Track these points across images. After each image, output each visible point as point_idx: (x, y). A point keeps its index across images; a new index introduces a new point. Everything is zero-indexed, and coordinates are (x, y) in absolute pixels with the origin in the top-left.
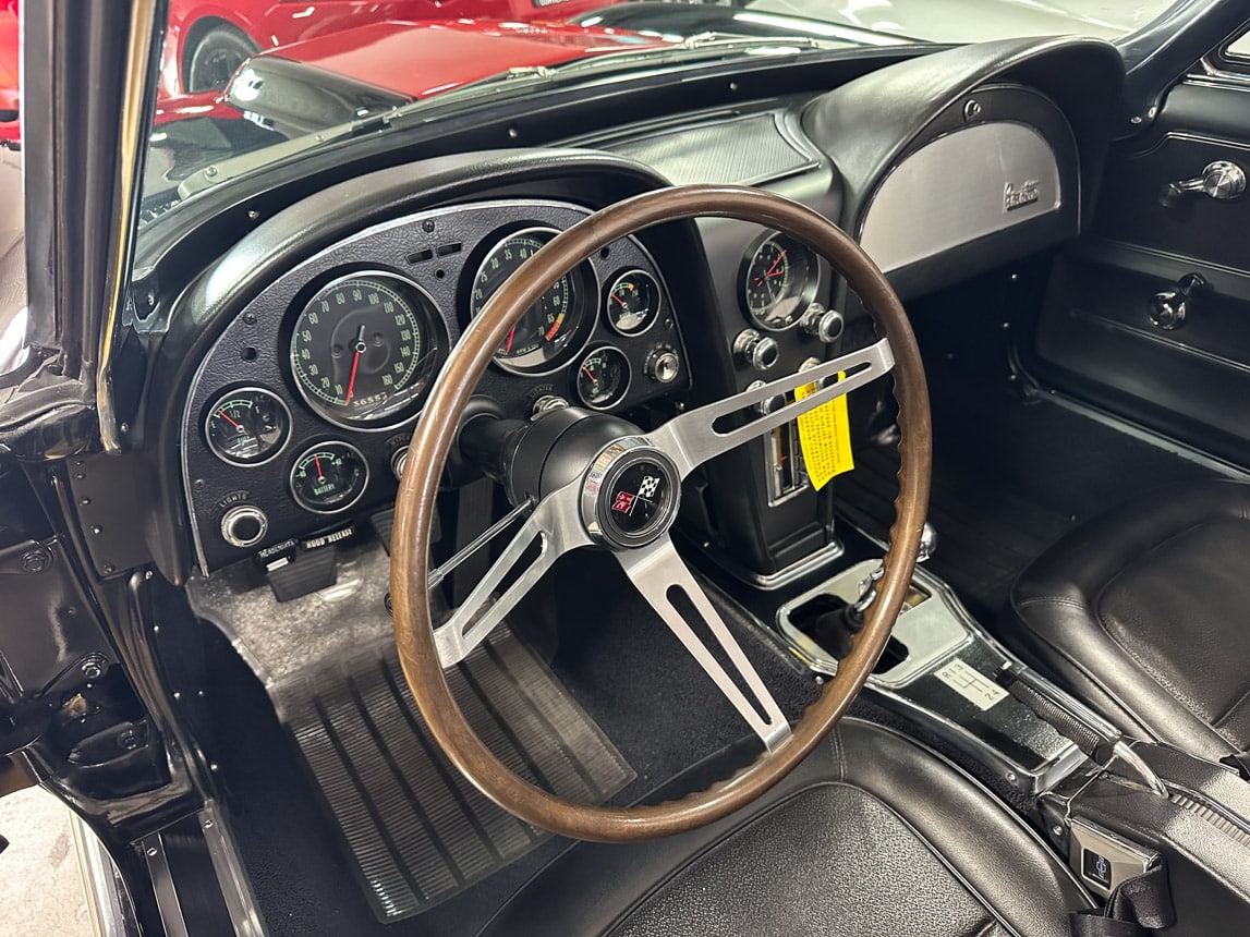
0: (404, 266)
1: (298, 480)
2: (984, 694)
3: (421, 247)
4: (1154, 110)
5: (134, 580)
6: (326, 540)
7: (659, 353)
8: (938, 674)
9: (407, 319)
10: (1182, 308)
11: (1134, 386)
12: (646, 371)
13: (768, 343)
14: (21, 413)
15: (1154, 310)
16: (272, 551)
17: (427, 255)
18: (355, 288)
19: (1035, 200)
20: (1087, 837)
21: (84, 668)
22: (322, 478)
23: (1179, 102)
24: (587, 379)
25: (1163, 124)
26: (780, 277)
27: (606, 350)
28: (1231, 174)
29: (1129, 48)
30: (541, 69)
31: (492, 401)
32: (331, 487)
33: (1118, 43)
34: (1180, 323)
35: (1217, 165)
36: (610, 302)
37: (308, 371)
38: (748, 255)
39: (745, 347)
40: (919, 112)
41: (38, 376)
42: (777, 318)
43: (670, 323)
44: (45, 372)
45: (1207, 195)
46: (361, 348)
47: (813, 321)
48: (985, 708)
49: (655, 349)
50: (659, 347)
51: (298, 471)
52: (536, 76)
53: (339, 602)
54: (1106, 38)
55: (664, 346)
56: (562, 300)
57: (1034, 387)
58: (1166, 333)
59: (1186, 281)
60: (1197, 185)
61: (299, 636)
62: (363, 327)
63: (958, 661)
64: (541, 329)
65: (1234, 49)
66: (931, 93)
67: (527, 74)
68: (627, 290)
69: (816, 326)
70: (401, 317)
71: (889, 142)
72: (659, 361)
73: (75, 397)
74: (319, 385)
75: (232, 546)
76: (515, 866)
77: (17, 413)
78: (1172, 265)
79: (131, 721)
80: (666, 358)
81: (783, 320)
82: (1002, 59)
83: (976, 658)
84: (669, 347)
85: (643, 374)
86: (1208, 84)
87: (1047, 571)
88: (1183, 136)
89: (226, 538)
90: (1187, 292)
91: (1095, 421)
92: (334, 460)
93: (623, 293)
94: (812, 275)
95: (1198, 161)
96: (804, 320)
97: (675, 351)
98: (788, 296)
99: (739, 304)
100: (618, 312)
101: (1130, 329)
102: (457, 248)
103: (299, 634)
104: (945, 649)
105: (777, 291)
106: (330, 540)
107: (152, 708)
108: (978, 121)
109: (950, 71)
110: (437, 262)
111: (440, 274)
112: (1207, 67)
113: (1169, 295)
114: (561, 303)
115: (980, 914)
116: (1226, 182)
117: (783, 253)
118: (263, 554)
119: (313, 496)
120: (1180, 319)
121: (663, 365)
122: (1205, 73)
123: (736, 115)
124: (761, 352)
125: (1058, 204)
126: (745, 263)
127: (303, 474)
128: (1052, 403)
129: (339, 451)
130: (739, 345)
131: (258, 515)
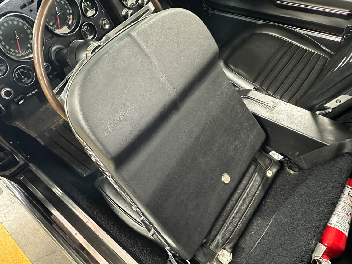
0: (19, 10)
1: (16, 79)
3: (22, 3)
6: (32, 93)
7: (103, 21)
9: (27, 26)
12: (101, 27)
13: (131, 11)
16: (18, 98)
22: (22, 77)
24: (85, 33)
27: (87, 23)
31: (62, 46)
32: (26, 78)
36: (83, 9)
37: (6, 48)
39: (125, 14)
42: (132, 3)
43: (103, 11)
46: (18, 38)
47: (142, 2)
49: (101, 20)
50: (102, 19)
51: (15, 76)
55: (103, 18)
57: (210, 10)
62: (16, 31)
64: (67, 21)
68: (87, 4)
70: (25, 26)
72: (103, 23)
74: (11, 51)
75: (6, 99)
79: (2, 152)
80: (105, 22)
81: (133, 3)
84: (105, 19)
85: (100, 28)
89: (4, 97)
92: (24, 71)
93: (86, 5)
97: (107, 20)
100: (87, 11)
102: (33, 1)
106: (33, 93)
107: (6, 147)
110: (29, 7)
111: (31, 11)
114: (70, 12)
118: (16, 100)
119: (22, 82)
121: (105, 24)
124: (130, 14)
127: (17, 77)
128: (215, 14)
129: (24, 68)
130: (123, 13)
131: (9, 89)
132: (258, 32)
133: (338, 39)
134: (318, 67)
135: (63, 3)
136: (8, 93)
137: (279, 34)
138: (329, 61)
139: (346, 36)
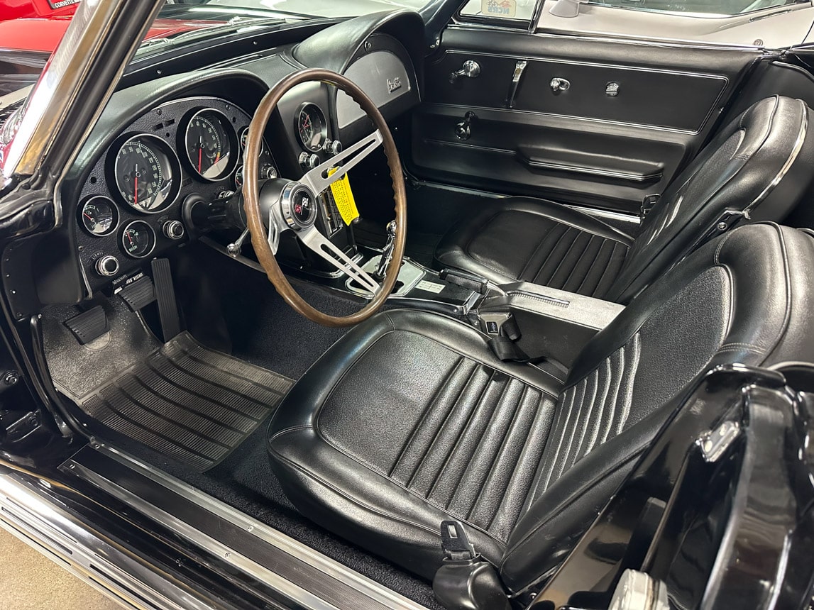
0: (152, 132)
2: (437, 288)
3: (158, 122)
4: (438, 41)
5: (32, 321)
7: (267, 167)
8: (417, 287)
9: (154, 159)
10: (468, 129)
11: (458, 169)
12: (262, 176)
13: (314, 157)
14: (15, 209)
15: (458, 132)
16: (118, 282)
17: (160, 126)
18: (130, 146)
19: (400, 87)
20: (487, 318)
21: (7, 379)
23: (447, 37)
25: (443, 47)
26: (309, 128)
28: (474, 66)
29: (423, 14)
30: (165, 39)
31: (199, 195)
33: (420, 11)
34: (469, 136)
35: (468, 62)
38: (296, 116)
39: (304, 160)
40: (351, 47)
41: (18, 191)
42: (314, 146)
43: (267, 153)
44: (21, 189)
45: (467, 76)
46: (138, 175)
47: (329, 147)
48: (438, 292)
49: (264, 166)
50: (266, 165)
52: (163, 43)
53: (101, 350)
54: (415, 10)
56: (218, 145)
57: (416, 181)
58: (463, 142)
59: (467, 115)
60: (462, 72)
61: (86, 372)
62: (137, 165)
63: (423, 281)
64: (211, 160)
65: (462, 12)
66: (354, 38)
67: (158, 42)
69: (331, 149)
70: (151, 159)
71: (339, 64)
72: (267, 171)
73: (42, 197)
76: (254, 434)
77: (12, 210)
78: (460, 110)
80: (270, 169)
81: (317, 147)
82: (375, 24)
83: (429, 278)
84: (271, 164)
86: (456, 28)
87: (447, 243)
88: (452, 51)
89: (103, 272)
90: (469, 120)
91: (444, 190)
92: (135, 233)
94: (323, 124)
95: (460, 62)
96: (324, 147)
97: (273, 166)
98: (314, 134)
99: (297, 140)
101: (450, 143)
102: (172, 122)
103: (85, 371)
104: (417, 278)
105: (309, 134)
106: (134, 280)
108: (371, 51)
109: (359, 28)
110: (165, 130)
111: (168, 135)
112: (455, 21)
113: (461, 124)
114: (218, 147)
115: (458, 356)
116: (473, 69)
117: (308, 116)
118: (115, 282)
120: (468, 135)
121: (270, 173)
122: (454, 23)
123: (261, 57)
124: (313, 161)
125: (409, 88)
126: (296, 121)
128: (425, 186)
130: (301, 160)
131: (114, 259)
132: (507, 209)
133: (637, 220)
134: (615, 258)
135: (210, 131)
136: (110, 266)
137: (542, 213)
138: (630, 250)
139: (647, 212)
